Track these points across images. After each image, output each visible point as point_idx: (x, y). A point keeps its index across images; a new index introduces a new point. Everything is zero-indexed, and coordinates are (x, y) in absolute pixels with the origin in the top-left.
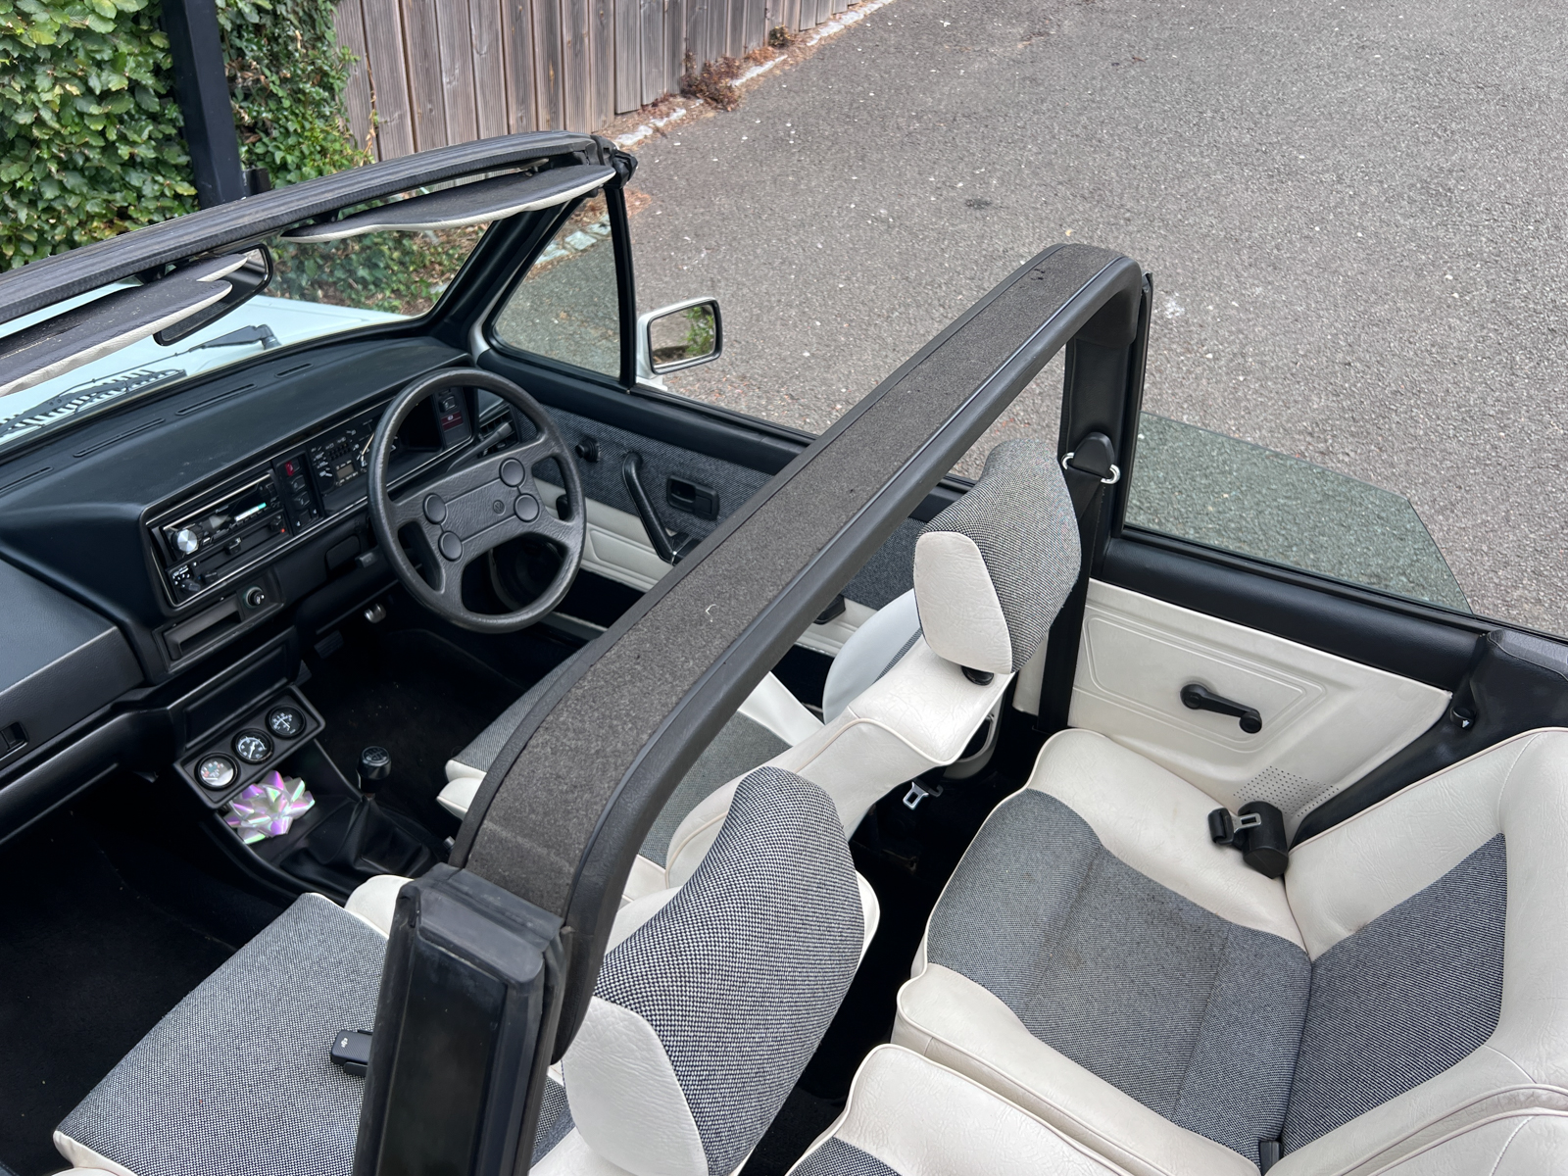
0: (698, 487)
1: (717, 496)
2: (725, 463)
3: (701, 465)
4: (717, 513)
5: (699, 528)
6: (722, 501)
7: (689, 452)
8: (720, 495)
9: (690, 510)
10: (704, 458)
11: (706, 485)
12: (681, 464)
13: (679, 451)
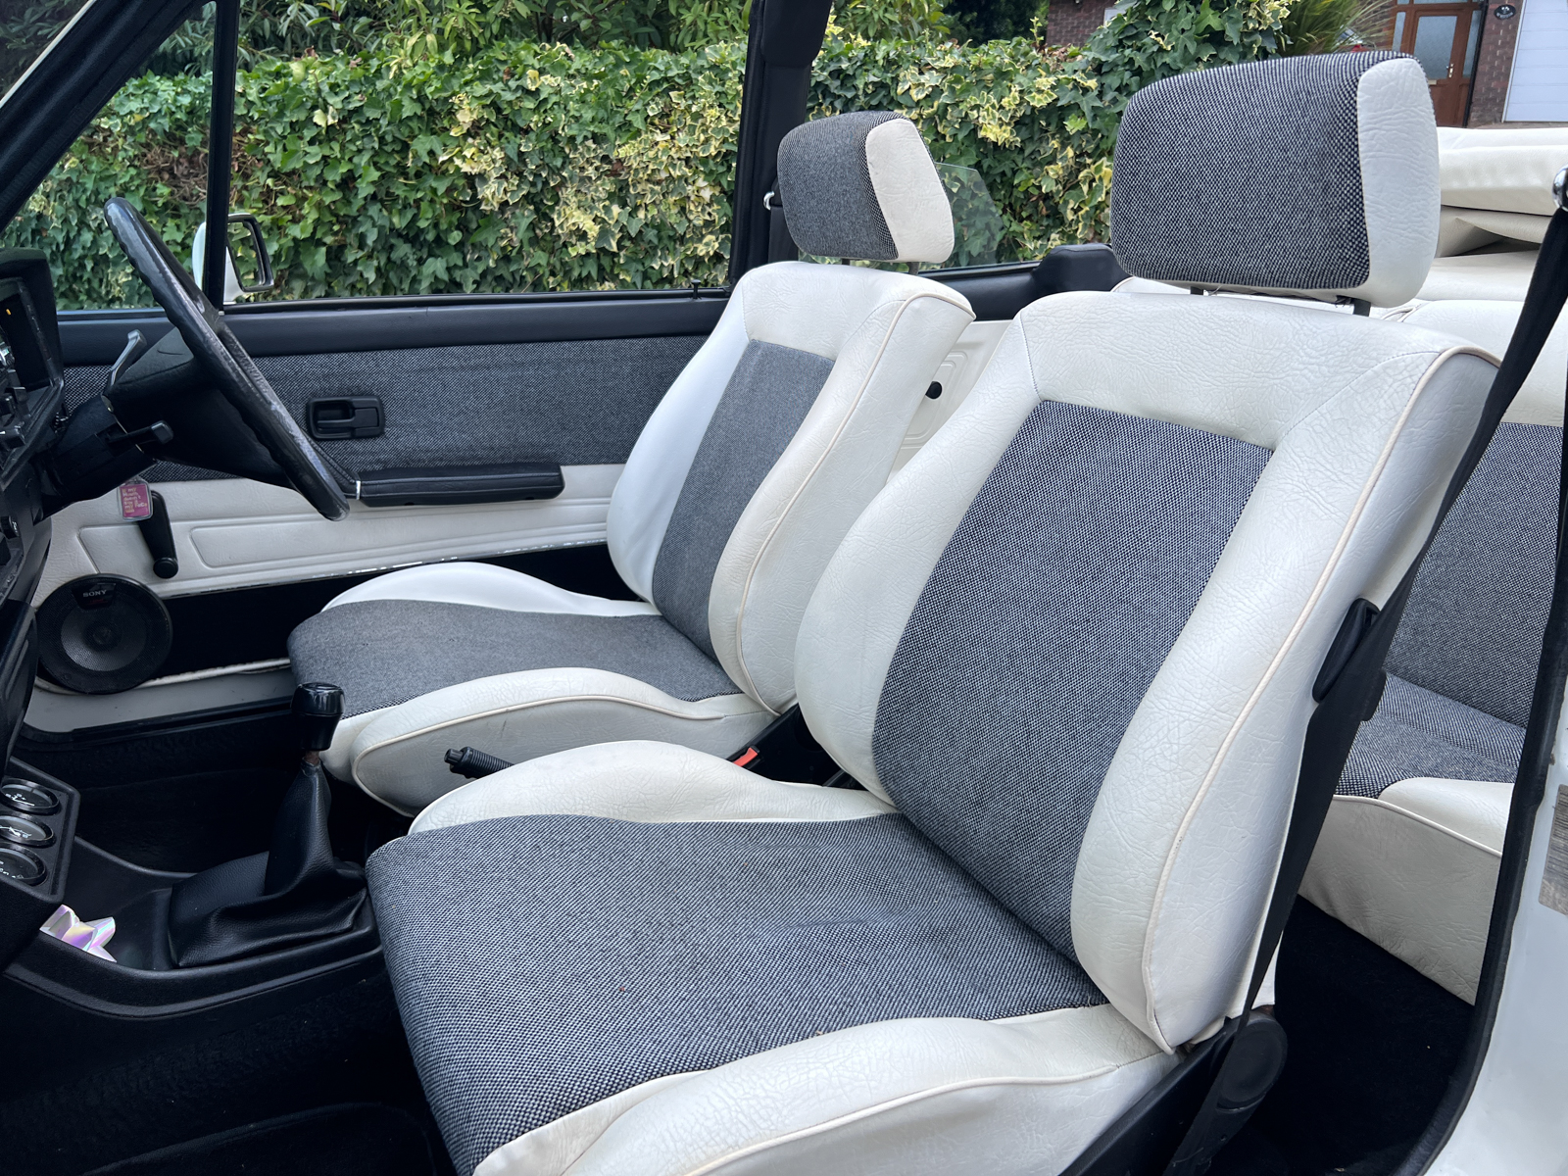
0: (354, 399)
1: (381, 401)
2: (386, 353)
3: (355, 368)
4: (384, 426)
5: (363, 454)
6: (388, 405)
7: (336, 356)
8: (384, 399)
9: (346, 435)
10: (357, 356)
11: (362, 395)
12: (326, 377)
13: (322, 359)
